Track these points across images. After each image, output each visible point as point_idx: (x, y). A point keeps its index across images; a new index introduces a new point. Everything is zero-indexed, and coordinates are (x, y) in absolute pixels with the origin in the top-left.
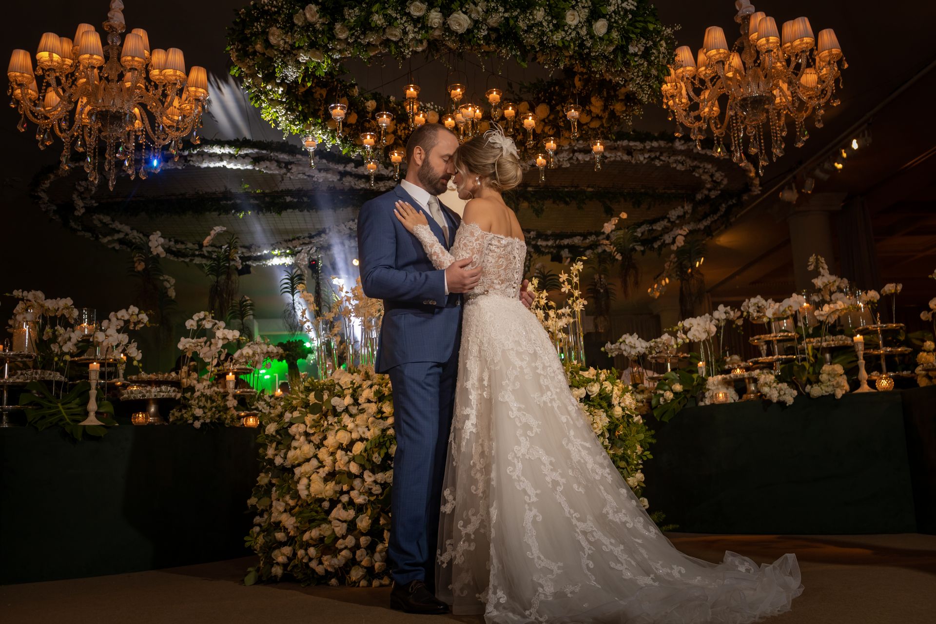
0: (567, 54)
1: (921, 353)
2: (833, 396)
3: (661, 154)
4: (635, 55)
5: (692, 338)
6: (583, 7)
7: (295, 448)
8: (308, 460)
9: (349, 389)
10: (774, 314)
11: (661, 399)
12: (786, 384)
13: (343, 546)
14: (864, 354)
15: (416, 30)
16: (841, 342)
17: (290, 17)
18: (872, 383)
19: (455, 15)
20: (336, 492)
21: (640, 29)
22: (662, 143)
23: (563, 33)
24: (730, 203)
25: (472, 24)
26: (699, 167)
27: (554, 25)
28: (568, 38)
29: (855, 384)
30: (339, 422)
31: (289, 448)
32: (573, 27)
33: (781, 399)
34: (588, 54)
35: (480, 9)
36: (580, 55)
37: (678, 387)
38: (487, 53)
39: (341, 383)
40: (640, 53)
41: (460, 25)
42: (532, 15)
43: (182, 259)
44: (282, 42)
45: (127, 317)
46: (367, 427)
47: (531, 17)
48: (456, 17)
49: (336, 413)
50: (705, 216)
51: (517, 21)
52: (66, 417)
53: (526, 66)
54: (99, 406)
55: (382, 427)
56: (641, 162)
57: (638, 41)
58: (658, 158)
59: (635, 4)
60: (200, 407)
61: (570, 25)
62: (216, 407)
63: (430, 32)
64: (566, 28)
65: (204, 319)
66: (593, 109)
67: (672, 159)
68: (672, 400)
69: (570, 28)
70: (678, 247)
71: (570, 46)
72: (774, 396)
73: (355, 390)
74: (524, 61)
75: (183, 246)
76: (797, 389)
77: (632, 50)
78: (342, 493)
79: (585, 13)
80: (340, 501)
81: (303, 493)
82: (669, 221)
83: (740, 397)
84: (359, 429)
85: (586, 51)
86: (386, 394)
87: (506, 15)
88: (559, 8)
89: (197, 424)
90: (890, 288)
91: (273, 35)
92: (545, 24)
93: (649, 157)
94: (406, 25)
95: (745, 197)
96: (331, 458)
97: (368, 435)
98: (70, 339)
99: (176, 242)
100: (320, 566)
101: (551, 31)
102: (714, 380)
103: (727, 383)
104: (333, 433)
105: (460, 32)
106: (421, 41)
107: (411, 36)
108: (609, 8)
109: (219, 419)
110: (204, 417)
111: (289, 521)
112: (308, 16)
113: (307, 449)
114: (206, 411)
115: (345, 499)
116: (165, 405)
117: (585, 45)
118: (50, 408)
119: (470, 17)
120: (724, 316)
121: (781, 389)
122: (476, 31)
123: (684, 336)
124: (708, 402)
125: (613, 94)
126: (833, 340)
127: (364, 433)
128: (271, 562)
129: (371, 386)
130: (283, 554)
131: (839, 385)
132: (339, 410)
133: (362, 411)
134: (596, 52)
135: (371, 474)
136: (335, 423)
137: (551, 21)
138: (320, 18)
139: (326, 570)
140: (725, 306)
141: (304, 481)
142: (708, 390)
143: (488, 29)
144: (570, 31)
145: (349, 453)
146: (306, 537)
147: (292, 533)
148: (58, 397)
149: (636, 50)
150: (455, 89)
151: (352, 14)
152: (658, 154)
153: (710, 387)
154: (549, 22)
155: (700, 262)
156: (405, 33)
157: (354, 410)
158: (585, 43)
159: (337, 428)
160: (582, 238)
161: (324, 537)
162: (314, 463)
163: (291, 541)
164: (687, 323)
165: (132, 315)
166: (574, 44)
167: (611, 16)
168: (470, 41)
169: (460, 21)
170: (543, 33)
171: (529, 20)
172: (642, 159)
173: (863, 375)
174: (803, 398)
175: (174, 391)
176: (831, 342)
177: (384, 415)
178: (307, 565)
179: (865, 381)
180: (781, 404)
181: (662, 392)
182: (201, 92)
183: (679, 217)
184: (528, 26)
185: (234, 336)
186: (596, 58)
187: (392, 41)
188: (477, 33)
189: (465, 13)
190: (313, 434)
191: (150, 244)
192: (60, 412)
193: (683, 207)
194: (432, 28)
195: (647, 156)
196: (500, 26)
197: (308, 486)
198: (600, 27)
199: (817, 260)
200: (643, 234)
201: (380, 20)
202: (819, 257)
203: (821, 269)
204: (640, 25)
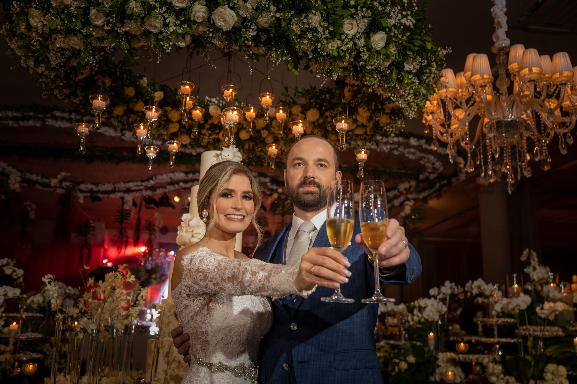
0: (341, 65)
3: (399, 146)
4: (410, 72)
5: (426, 318)
6: (364, 17)
10: (502, 308)
11: (396, 368)
15: (178, 22)
16: (555, 334)
19: (221, 9)
21: (418, 46)
22: (401, 139)
23: (339, 42)
24: (443, 183)
25: (240, 21)
26: (425, 158)
27: (330, 32)
28: (344, 48)
32: (350, 37)
34: (363, 67)
35: (250, 6)
36: (355, 67)
37: (412, 359)
38: (256, 56)
40: (414, 71)
41: (225, 21)
42: (308, 19)
47: (305, 21)
48: (221, 12)
50: (424, 190)
51: (290, 23)
53: (298, 74)
56: (384, 151)
57: (414, 59)
58: (396, 149)
59: (414, 22)
61: (347, 35)
63: (194, 26)
64: (343, 37)
66: (359, 118)
67: (407, 151)
68: (406, 370)
69: (346, 38)
71: (345, 56)
74: (296, 67)
77: (407, 67)
79: (364, 23)
82: (399, 191)
83: (466, 377)
85: (362, 63)
87: (278, 15)
88: (337, 15)
91: (33, 16)
92: (320, 30)
93: (391, 148)
94: (166, 16)
95: (454, 180)
99: (43, 177)
101: (327, 38)
102: (443, 357)
103: (453, 362)
105: (225, 29)
106: (183, 36)
107: (172, 29)
108: (389, 21)
117: (361, 57)
119: (238, 14)
120: (449, 292)
122: (244, 30)
123: (420, 315)
124: (438, 378)
125: (380, 107)
134: (372, 66)
137: (327, 28)
140: (451, 282)
142: (439, 366)
143: (258, 30)
144: (347, 40)
149: (412, 67)
150: (228, 90)
152: (397, 146)
153: (440, 364)
154: (325, 29)
156: (166, 25)
158: (362, 55)
164: (422, 302)
166: (350, 54)
167: (391, 30)
168: (237, 40)
169: (226, 17)
170: (318, 40)
171: (304, 23)
172: (384, 148)
176: (547, 333)
181: (397, 361)
183: (406, 189)
184: (301, 31)
186: (371, 72)
187: (151, 32)
188: (245, 33)
189: (232, 8)
193: (409, 182)
194: (195, 22)
195: (389, 147)
196: (270, 26)
198: (379, 40)
199: (529, 253)
201: (137, 7)
202: (532, 251)
203: (532, 261)
204: (418, 43)
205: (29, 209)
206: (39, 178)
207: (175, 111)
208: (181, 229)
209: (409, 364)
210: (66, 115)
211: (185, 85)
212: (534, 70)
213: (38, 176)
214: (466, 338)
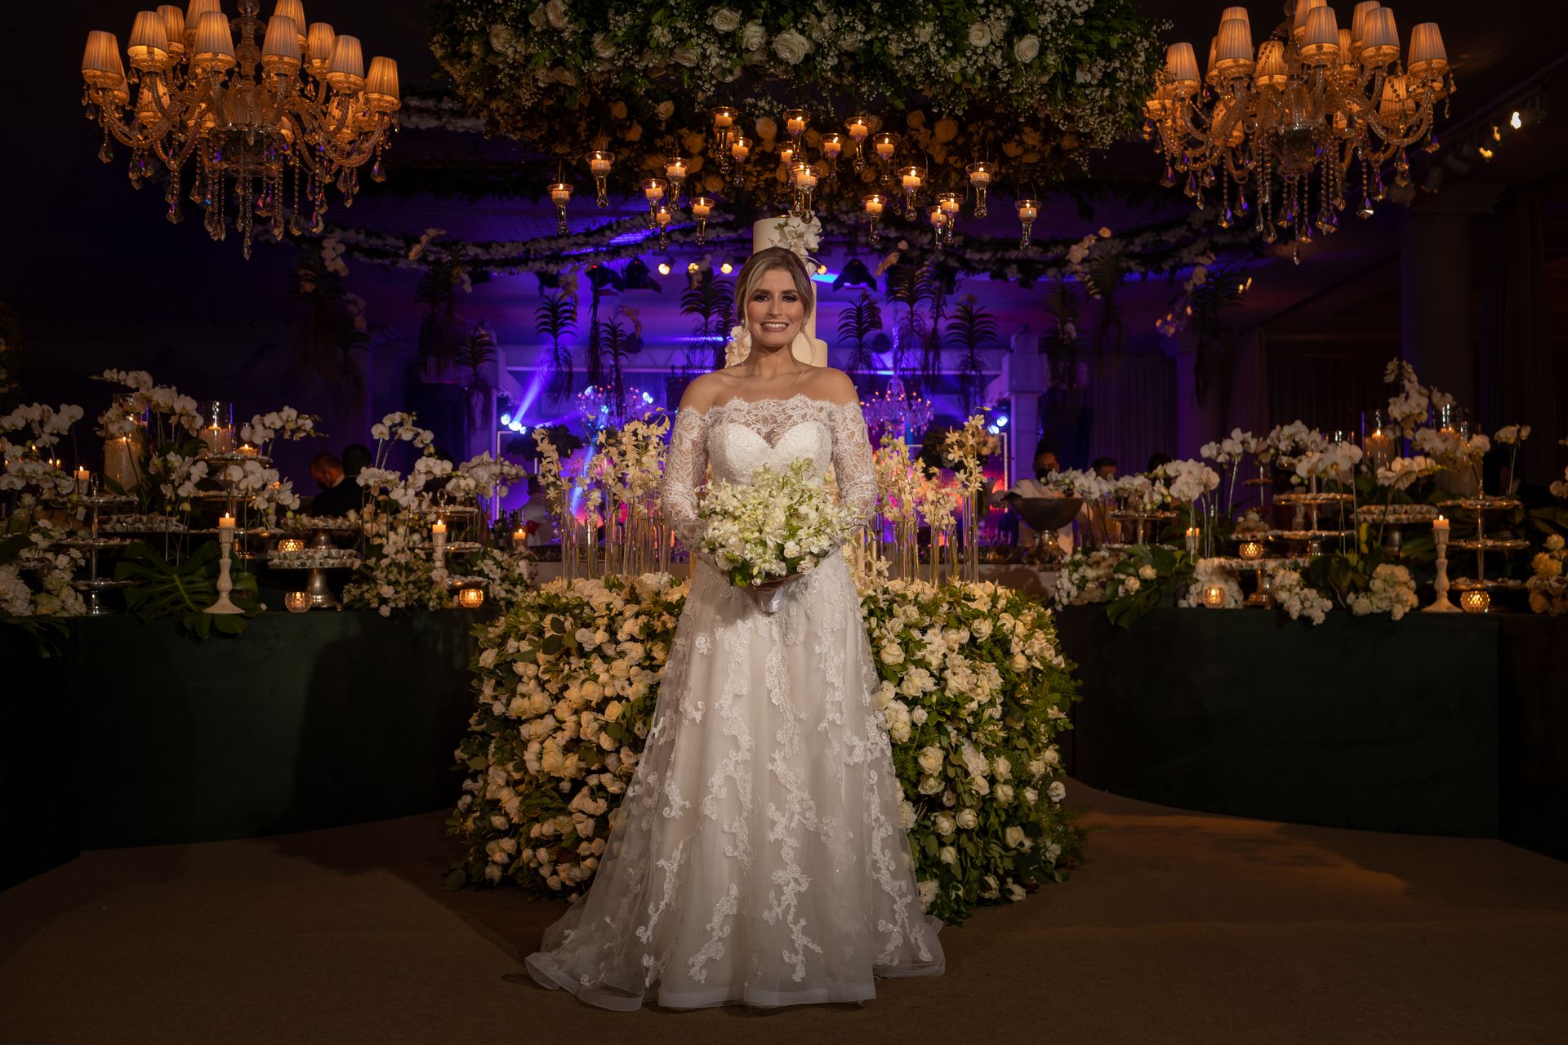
1: (1540, 555)
2: (1388, 614)
4: (1087, 85)
5: (1176, 496)
6: (1000, 19)
7: (523, 696)
8: (541, 717)
9: (602, 616)
11: (1121, 589)
12: (1314, 592)
13: (587, 853)
14: (1449, 547)
15: (723, 52)
16: (1419, 516)
17: (523, 16)
18: (1455, 596)
19: (785, 35)
20: (580, 770)
21: (1097, 44)
23: (963, 60)
25: (814, 47)
27: (948, 49)
28: (971, 69)
29: (1427, 594)
30: (587, 667)
31: (513, 694)
32: (980, 51)
33: (1306, 613)
34: (1006, 90)
35: (827, 26)
36: (994, 89)
37: (1149, 572)
38: (838, 89)
39: (593, 604)
40: (1095, 82)
42: (911, 35)
43: (380, 261)
44: (510, 51)
45: (278, 425)
46: (629, 679)
47: (909, 38)
48: (785, 40)
49: (582, 653)
51: (886, 44)
52: (186, 596)
54: (234, 582)
55: (651, 682)
57: (1093, 62)
60: (389, 584)
61: (975, 48)
62: (414, 583)
63: (746, 56)
64: (969, 53)
65: (401, 424)
68: (1138, 592)
69: (975, 53)
70: (1195, 285)
71: (975, 79)
72: (1295, 609)
73: (612, 619)
75: (379, 242)
76: (1333, 598)
77: (1081, 77)
78: (589, 772)
79: (1001, 27)
80: (586, 784)
81: (533, 766)
83: (1246, 598)
84: (616, 682)
85: (1002, 86)
86: (659, 630)
87: (869, 36)
88: (959, 21)
89: (385, 611)
90: (1508, 434)
91: (497, 36)
92: (933, 47)
94: (706, 46)
96: (574, 718)
97: (630, 692)
98: (188, 477)
99: (369, 235)
100: (555, 877)
101: (944, 58)
102: (1206, 565)
103: (1226, 573)
104: (577, 683)
105: (792, 62)
106: (731, 69)
107: (715, 61)
108: (1041, 18)
109: (419, 600)
110: (395, 600)
111: (511, 802)
112: (551, 17)
113: (540, 701)
114: (399, 589)
115: (593, 780)
116: (336, 579)
117: (999, 78)
118: (163, 583)
119: (809, 37)
120: (1239, 448)
121: (1306, 599)
122: (819, 59)
123: (1165, 491)
124: (1192, 601)
126: (1406, 512)
127: (623, 688)
128: (485, 859)
129: (637, 615)
130: (503, 850)
131: (1399, 600)
132: (588, 648)
133: (622, 654)
134: (1018, 87)
135: (631, 753)
136: (581, 668)
137: (943, 43)
138: (570, 22)
139: (563, 884)
140: (1244, 431)
141: (534, 747)
142: (1197, 581)
143: (840, 56)
144: (974, 58)
145: (600, 716)
146: (535, 831)
147: (516, 820)
148: (173, 562)
149: (1088, 78)
150: (795, 118)
151: (622, 23)
153: (1199, 577)
154: (940, 45)
155: (1245, 285)
156: (704, 57)
157: (610, 651)
158: (1001, 74)
159: (583, 677)
160: (1041, 250)
161: (561, 835)
162: (549, 721)
163: (513, 831)
164: (1171, 468)
165: (288, 421)
166: (982, 76)
167: (1045, 31)
168: (810, 73)
169: (794, 45)
170: (930, 63)
171: (907, 42)
173: (1443, 582)
174: (1341, 613)
175: (350, 556)
176: (1403, 516)
177: (655, 663)
178: (536, 870)
179: (1445, 594)
180: (1305, 620)
181: (1122, 577)
182: (388, 102)
184: (904, 53)
185: (443, 469)
186: (1019, 95)
187: (684, 66)
188: (821, 63)
189: (802, 32)
190: (549, 681)
191: (324, 254)
192: (176, 588)
194: (748, 50)
196: (858, 51)
197: (540, 756)
198: (1027, 48)
199: (1401, 367)
200: (1144, 247)
201: (664, 36)
202: (1404, 363)
203: (1406, 383)
204: (1097, 37)
205: (351, 307)
206: (362, 237)
207: (694, 134)
208: (731, 351)
209: (1145, 582)
210: (430, 103)
211: (722, 112)
212: (1327, 47)
213: (358, 233)
214: (1259, 535)
